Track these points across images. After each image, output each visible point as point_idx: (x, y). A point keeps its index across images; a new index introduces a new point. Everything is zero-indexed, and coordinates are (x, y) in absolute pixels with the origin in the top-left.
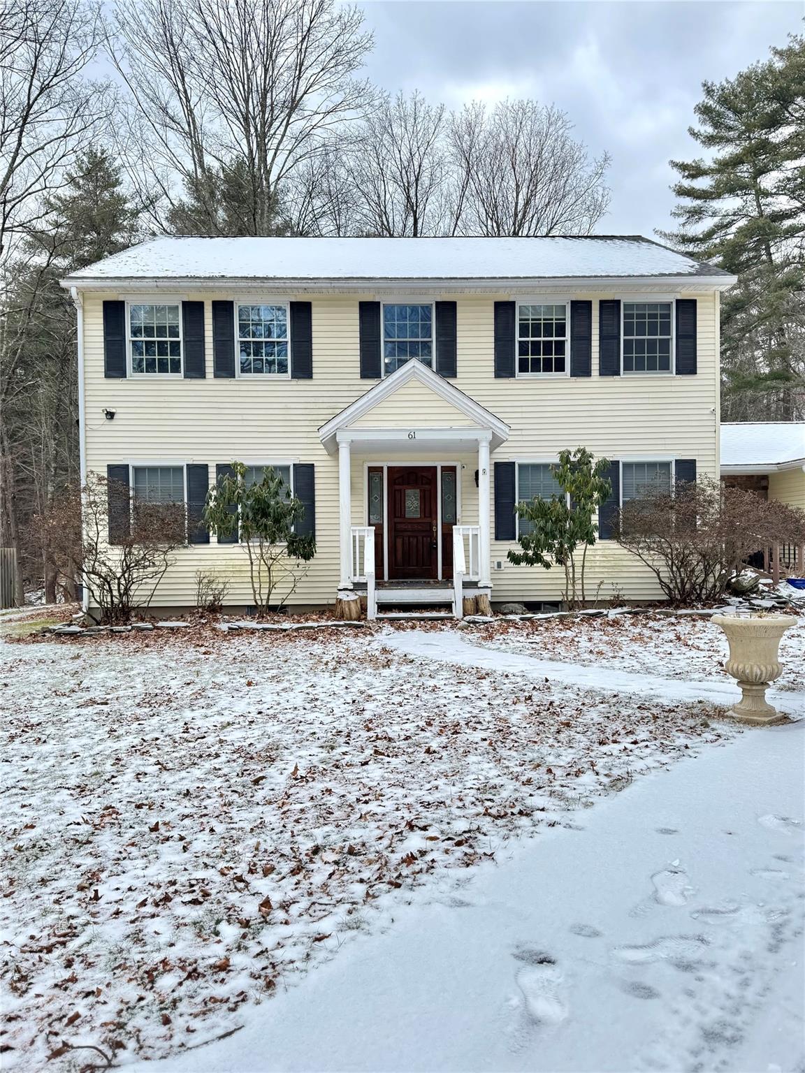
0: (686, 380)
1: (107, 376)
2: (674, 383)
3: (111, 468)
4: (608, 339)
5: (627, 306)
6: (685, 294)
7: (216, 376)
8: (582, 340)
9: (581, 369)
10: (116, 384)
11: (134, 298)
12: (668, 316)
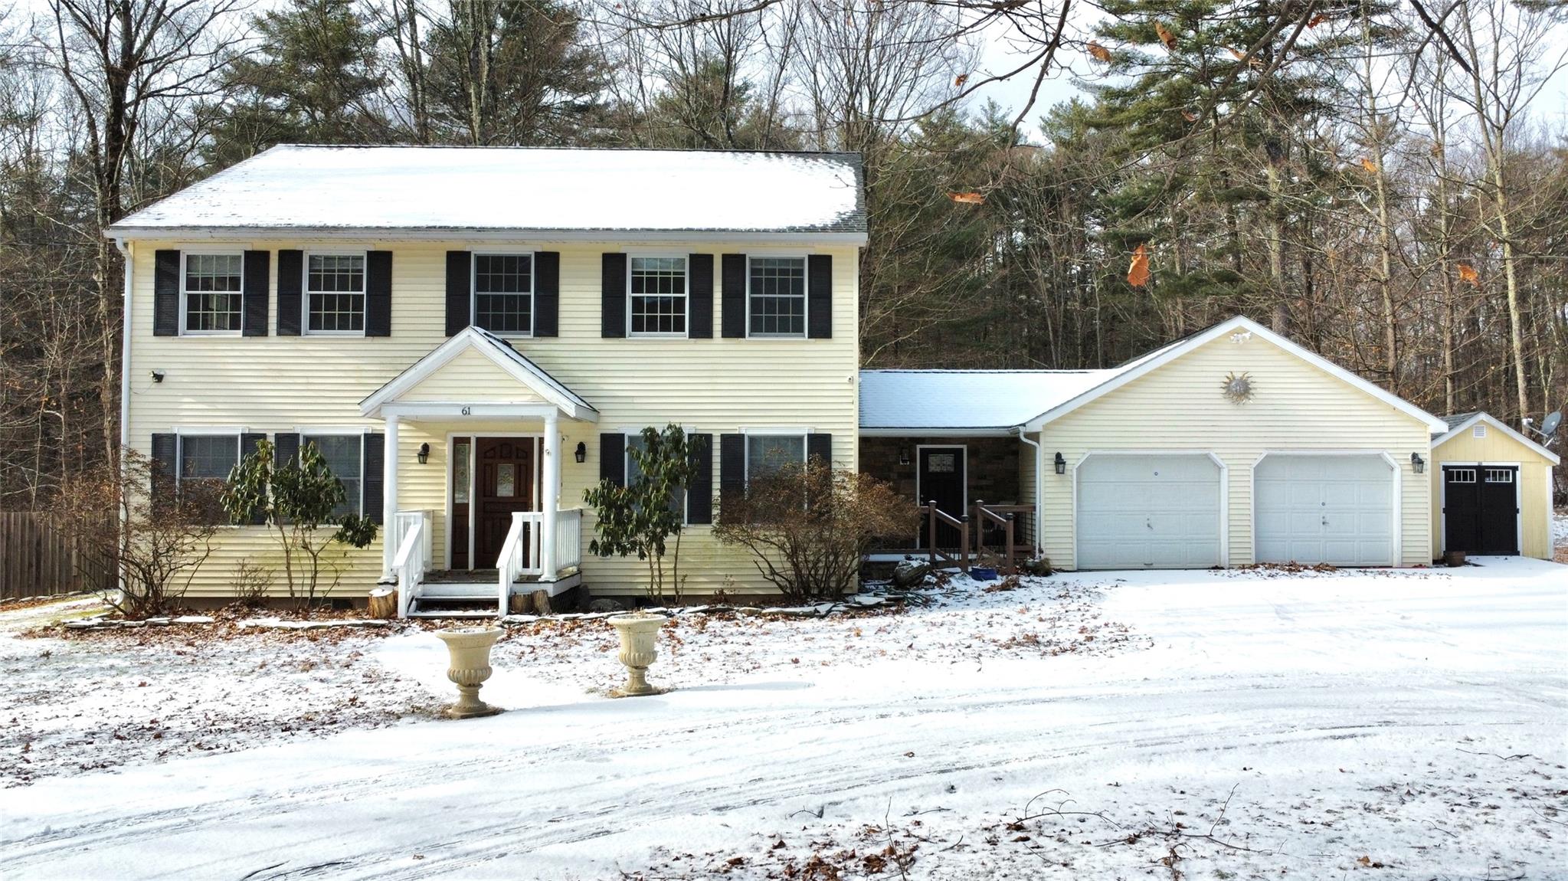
0: (820, 345)
1: (155, 334)
2: (806, 347)
3: (157, 439)
4: (733, 299)
5: (753, 261)
6: (820, 250)
7: (279, 334)
8: (702, 299)
9: (701, 330)
10: (166, 343)
11: (190, 246)
12: (801, 272)
